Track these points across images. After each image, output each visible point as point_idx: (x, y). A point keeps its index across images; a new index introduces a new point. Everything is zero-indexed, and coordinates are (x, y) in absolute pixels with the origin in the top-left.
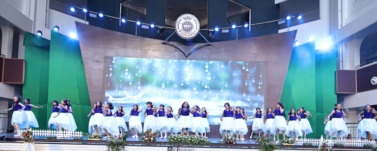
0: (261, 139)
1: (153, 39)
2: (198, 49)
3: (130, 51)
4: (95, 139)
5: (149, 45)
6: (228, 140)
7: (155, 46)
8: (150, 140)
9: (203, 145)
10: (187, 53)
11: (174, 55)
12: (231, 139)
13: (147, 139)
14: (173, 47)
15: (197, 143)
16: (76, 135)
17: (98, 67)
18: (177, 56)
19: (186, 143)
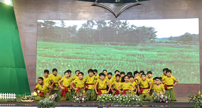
0: (195, 97)
1: (83, 2)
2: (128, 8)
3: (61, 14)
4: (28, 101)
5: (79, 7)
6: (160, 99)
7: (85, 8)
8: (81, 100)
9: (135, 104)
10: (116, 14)
11: (103, 16)
12: (164, 98)
13: (78, 99)
14: (102, 9)
15: (128, 102)
16: (10, 97)
17: (31, 31)
18: (107, 16)
19: (117, 103)
